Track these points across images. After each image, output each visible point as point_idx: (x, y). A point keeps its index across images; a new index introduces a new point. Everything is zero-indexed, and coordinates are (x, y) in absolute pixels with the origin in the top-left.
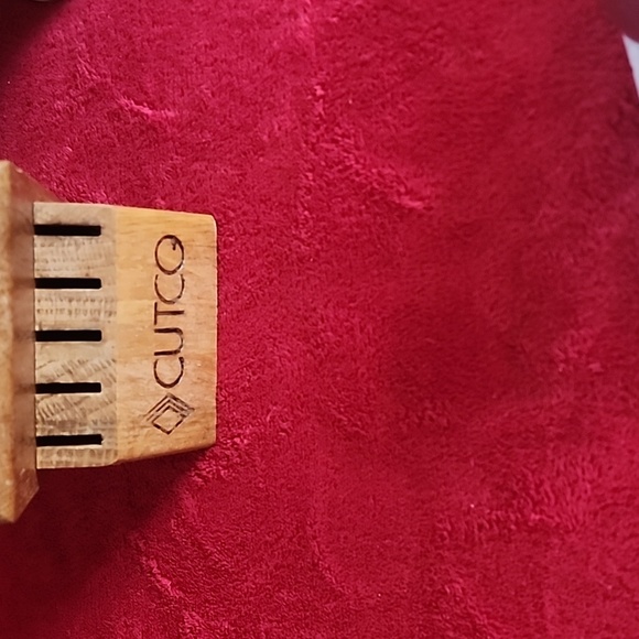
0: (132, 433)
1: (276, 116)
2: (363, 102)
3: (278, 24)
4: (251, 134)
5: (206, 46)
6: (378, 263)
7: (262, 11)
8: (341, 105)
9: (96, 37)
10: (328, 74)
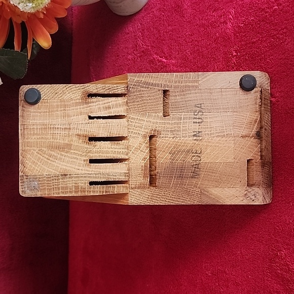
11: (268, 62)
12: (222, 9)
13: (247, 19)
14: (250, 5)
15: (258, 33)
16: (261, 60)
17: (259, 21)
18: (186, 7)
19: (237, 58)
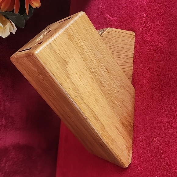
1: (136, 21)
2: (154, 19)
4: (130, 25)
5: (124, 3)
6: (151, 59)
8: (149, 19)
10: (147, 11)
11: (161, 22)
15: (158, 4)
16: (158, 21)
19: (146, 18)
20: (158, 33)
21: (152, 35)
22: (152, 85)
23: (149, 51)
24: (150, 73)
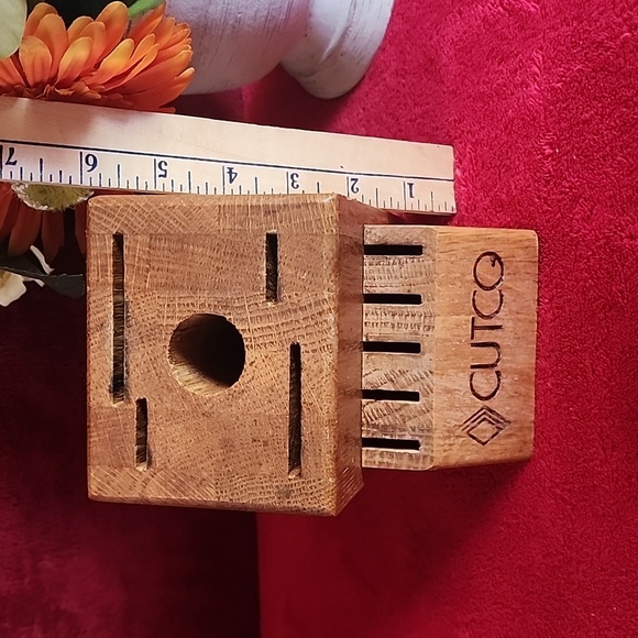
0: (447, 441)
1: (513, 176)
2: (586, 157)
3: (512, 94)
4: (491, 194)
5: (455, 121)
6: (604, 307)
7: (498, 85)
8: (567, 160)
9: (372, 122)
10: (555, 134)
11: (619, 162)
12: (517, 55)
13: (569, 69)
14: (572, 36)
15: (594, 99)
16: (605, 160)
17: (594, 70)
18: (445, 60)
19: (553, 160)
20: (612, 206)
21: (589, 217)
22: (625, 407)
23: (592, 278)
24: (611, 360)
